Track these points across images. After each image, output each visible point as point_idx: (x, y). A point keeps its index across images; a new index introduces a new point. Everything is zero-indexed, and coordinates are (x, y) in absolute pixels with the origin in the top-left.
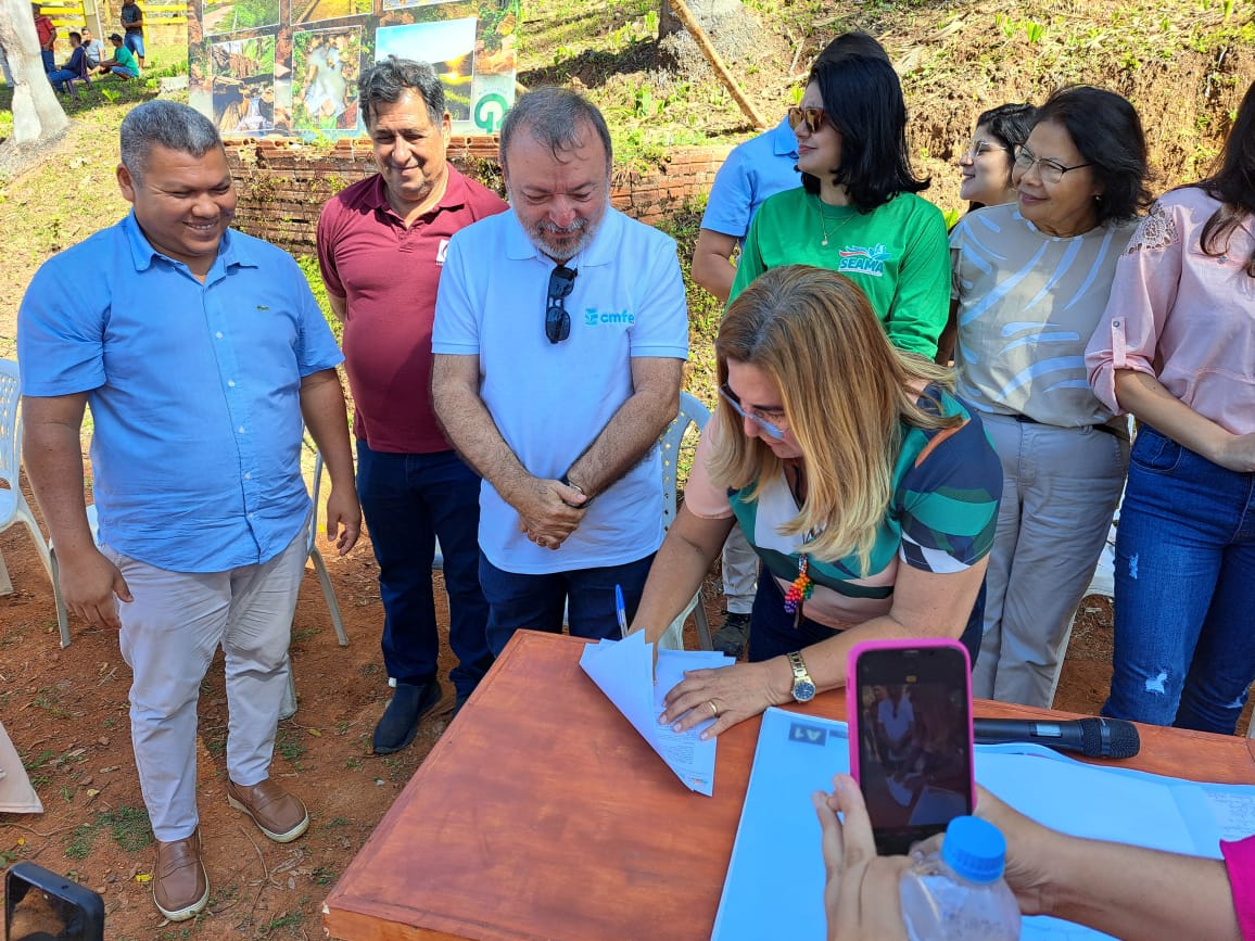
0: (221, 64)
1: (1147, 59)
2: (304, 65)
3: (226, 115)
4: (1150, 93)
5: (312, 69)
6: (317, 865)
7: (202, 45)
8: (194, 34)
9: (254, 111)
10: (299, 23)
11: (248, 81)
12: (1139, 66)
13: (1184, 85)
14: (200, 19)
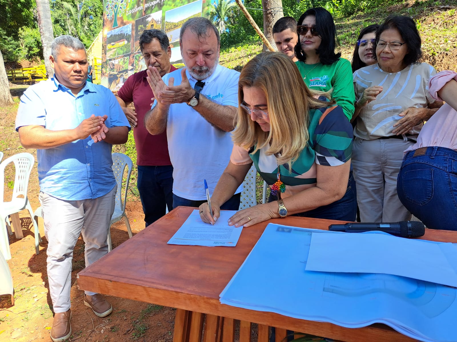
0: (112, 68)
1: (440, 52)
2: (138, 65)
3: (113, 84)
4: (442, 63)
5: (140, 66)
6: (113, 325)
7: (106, 62)
8: (103, 59)
9: (121, 82)
10: (137, 52)
11: (120, 72)
12: (437, 54)
13: (455, 60)
14: (106, 54)
